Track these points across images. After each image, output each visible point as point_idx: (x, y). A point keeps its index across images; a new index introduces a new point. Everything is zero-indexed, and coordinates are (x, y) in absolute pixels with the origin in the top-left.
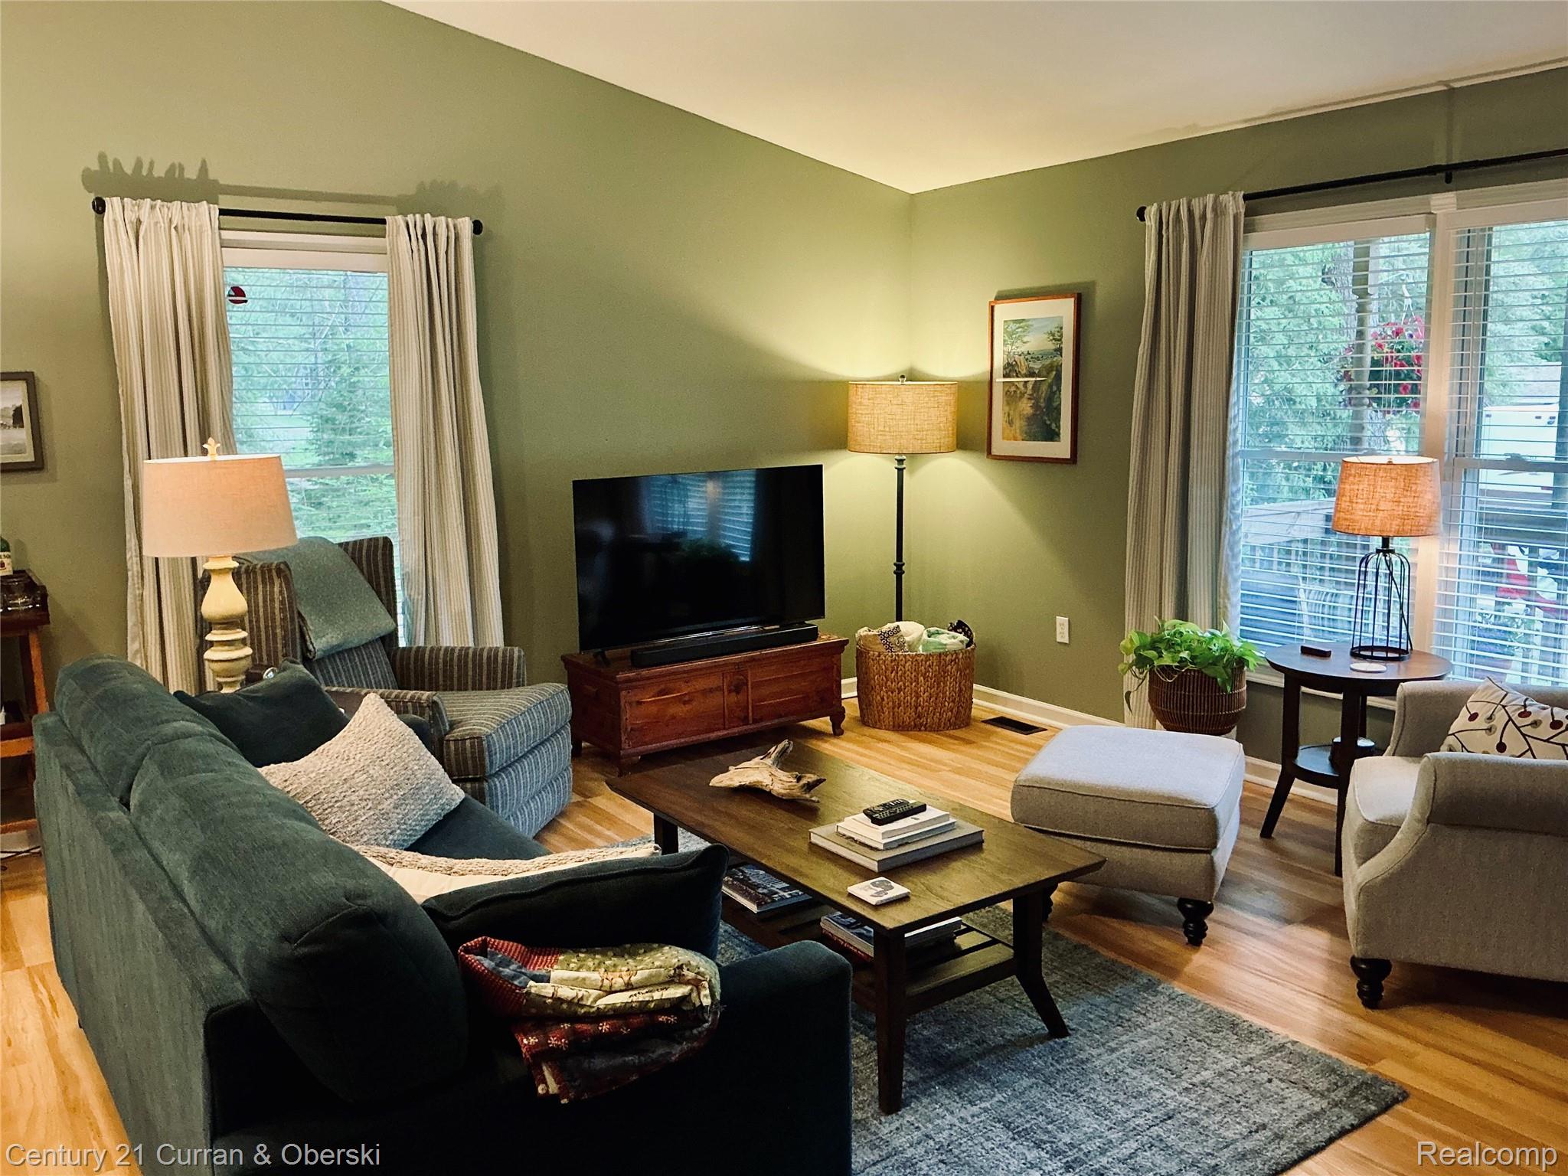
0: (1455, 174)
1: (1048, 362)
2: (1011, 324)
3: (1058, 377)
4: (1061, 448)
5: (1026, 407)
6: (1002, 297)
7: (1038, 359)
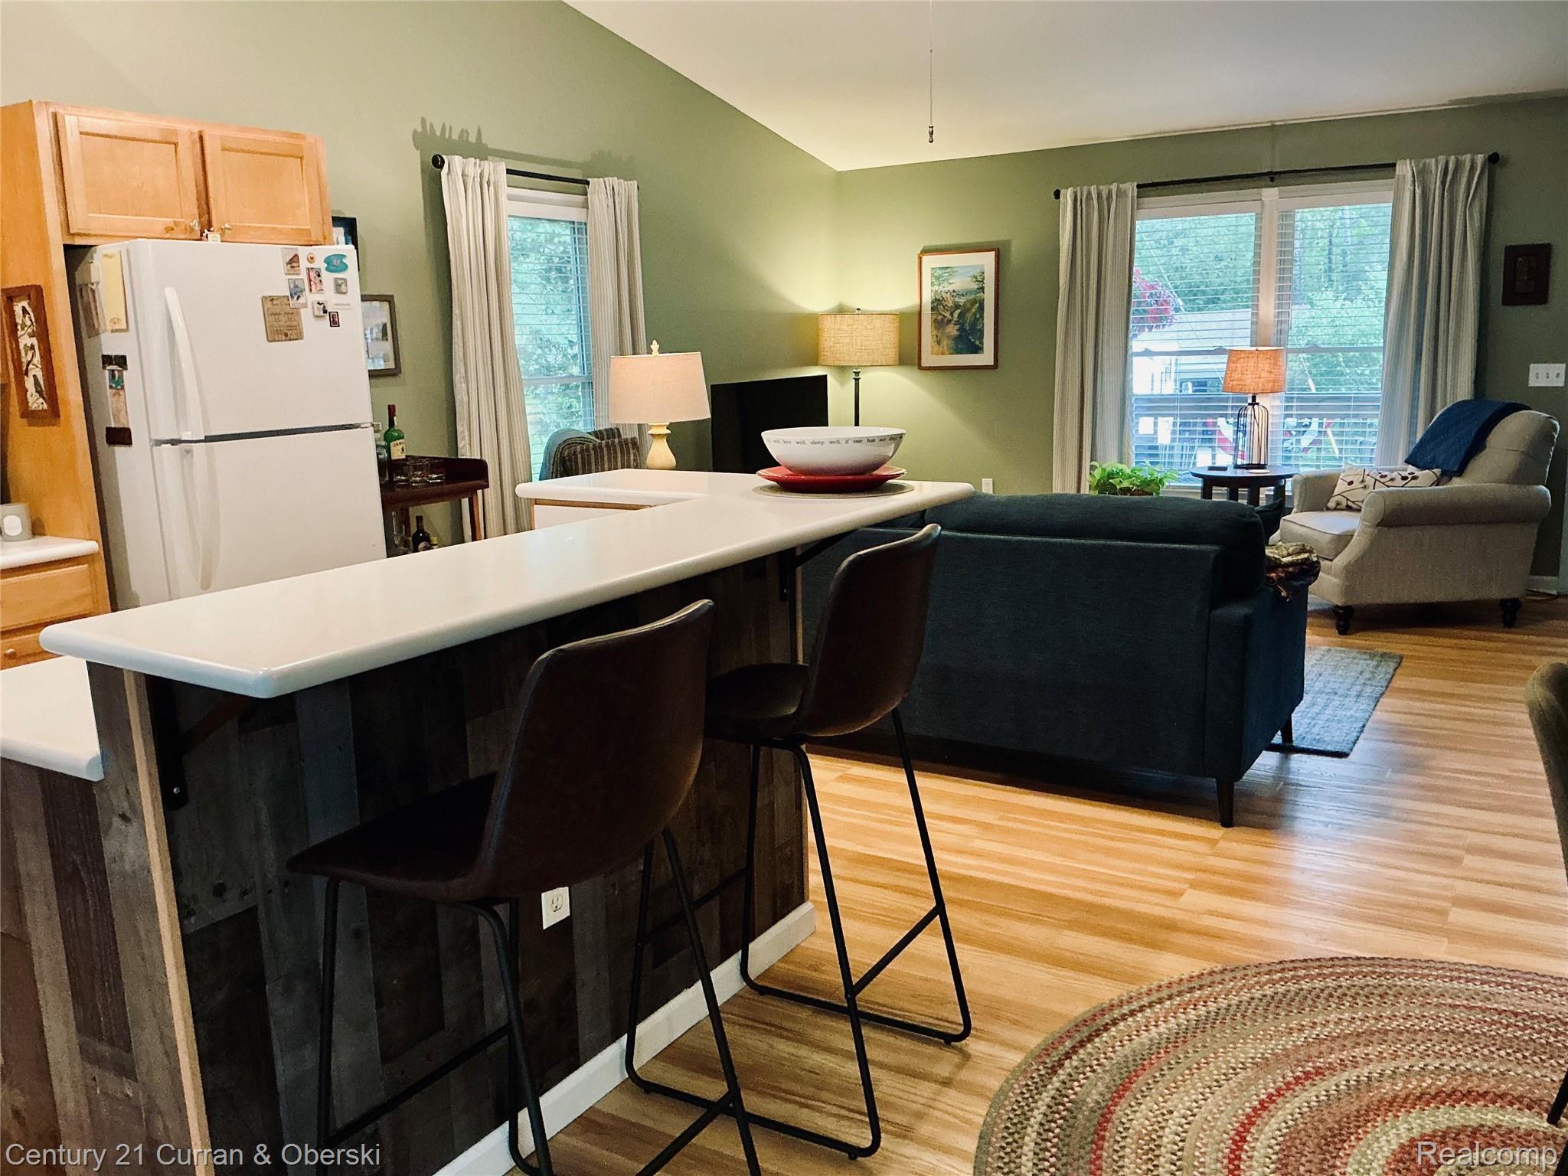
0: (1276, 176)
1: (972, 297)
2: (938, 271)
3: (981, 308)
4: (986, 358)
5: (952, 330)
6: (926, 251)
7: (963, 295)
